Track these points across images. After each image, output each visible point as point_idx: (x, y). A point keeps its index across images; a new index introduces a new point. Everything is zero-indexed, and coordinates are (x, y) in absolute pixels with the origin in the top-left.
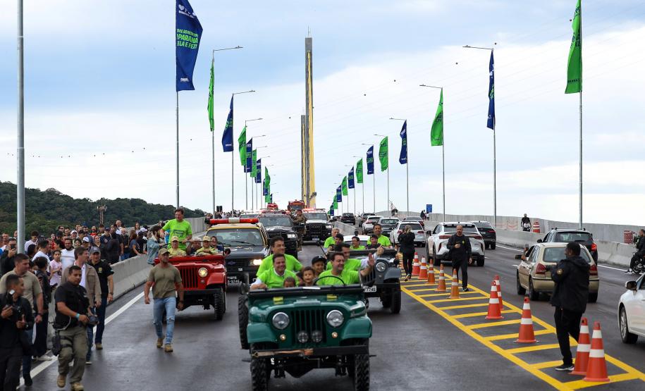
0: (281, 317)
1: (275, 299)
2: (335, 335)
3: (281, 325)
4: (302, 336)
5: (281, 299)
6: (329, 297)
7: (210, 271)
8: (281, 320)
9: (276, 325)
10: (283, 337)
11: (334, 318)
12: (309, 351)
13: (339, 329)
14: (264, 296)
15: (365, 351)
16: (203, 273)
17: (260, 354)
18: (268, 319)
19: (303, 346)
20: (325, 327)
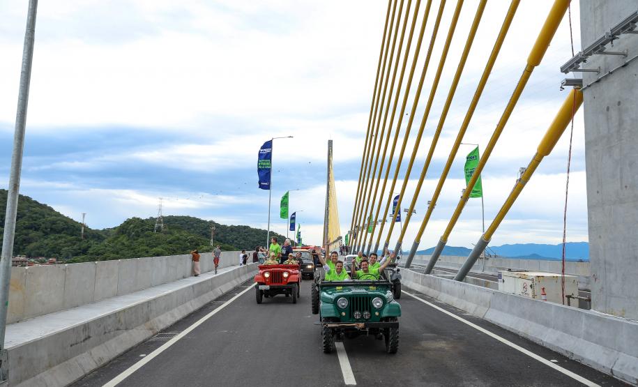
0: (343, 301)
1: (337, 288)
2: (377, 314)
3: (343, 306)
4: (357, 314)
5: (341, 288)
6: (371, 287)
7: (290, 274)
8: (343, 303)
9: (340, 306)
10: (344, 314)
11: (377, 303)
12: (361, 325)
13: (380, 310)
14: (331, 286)
15: (397, 326)
16: (285, 275)
17: (329, 325)
18: (335, 302)
19: (358, 321)
20: (370, 308)
